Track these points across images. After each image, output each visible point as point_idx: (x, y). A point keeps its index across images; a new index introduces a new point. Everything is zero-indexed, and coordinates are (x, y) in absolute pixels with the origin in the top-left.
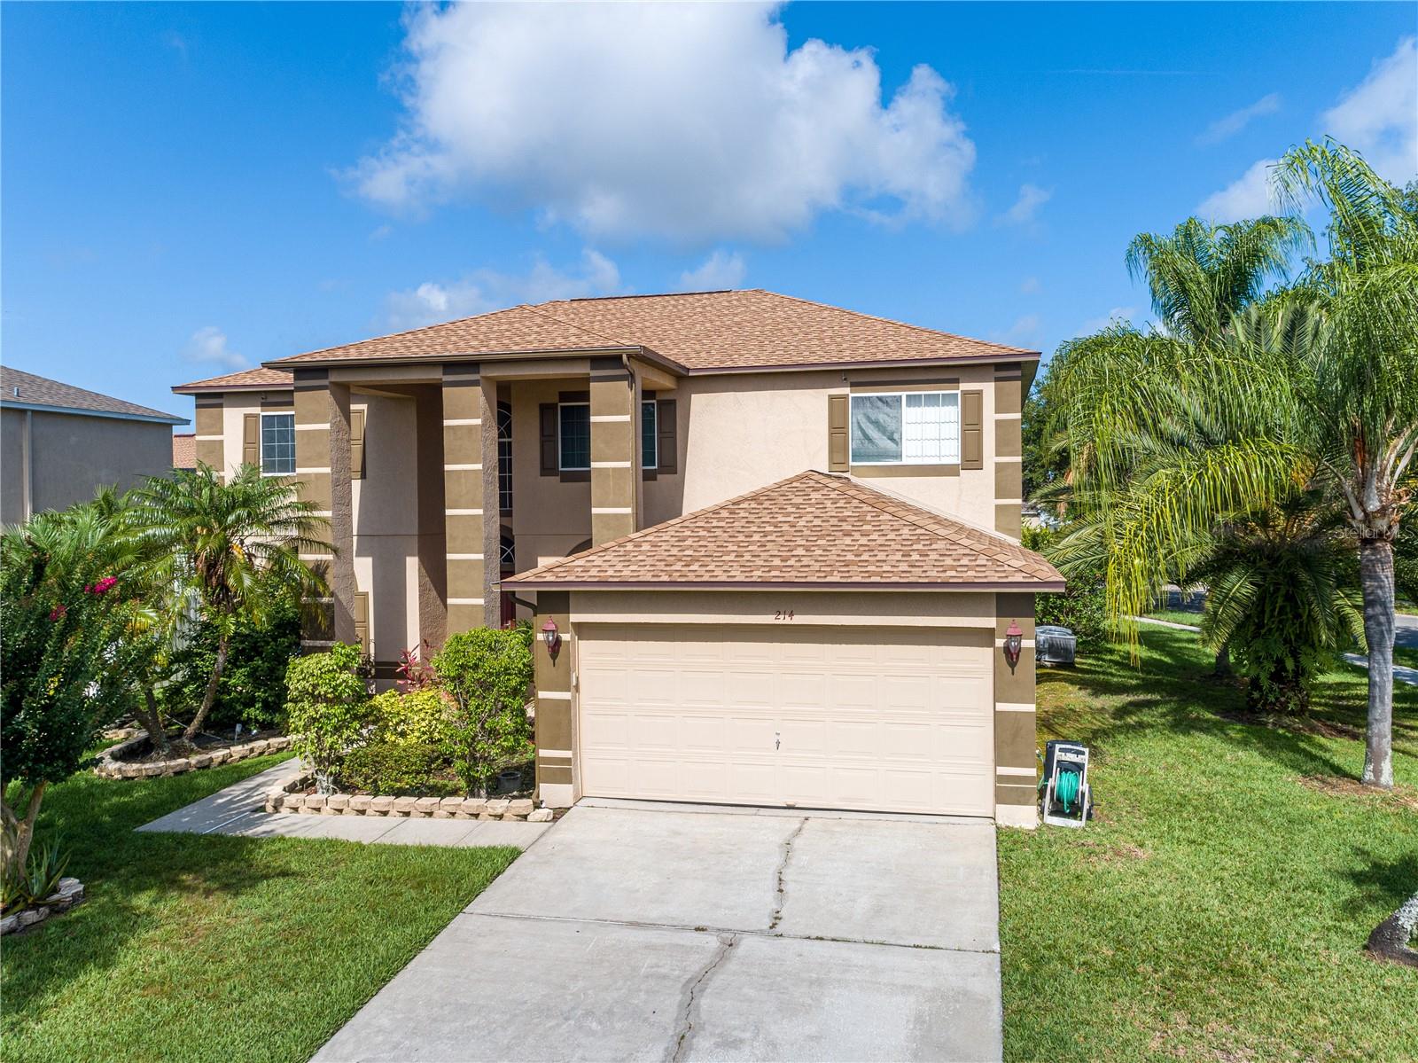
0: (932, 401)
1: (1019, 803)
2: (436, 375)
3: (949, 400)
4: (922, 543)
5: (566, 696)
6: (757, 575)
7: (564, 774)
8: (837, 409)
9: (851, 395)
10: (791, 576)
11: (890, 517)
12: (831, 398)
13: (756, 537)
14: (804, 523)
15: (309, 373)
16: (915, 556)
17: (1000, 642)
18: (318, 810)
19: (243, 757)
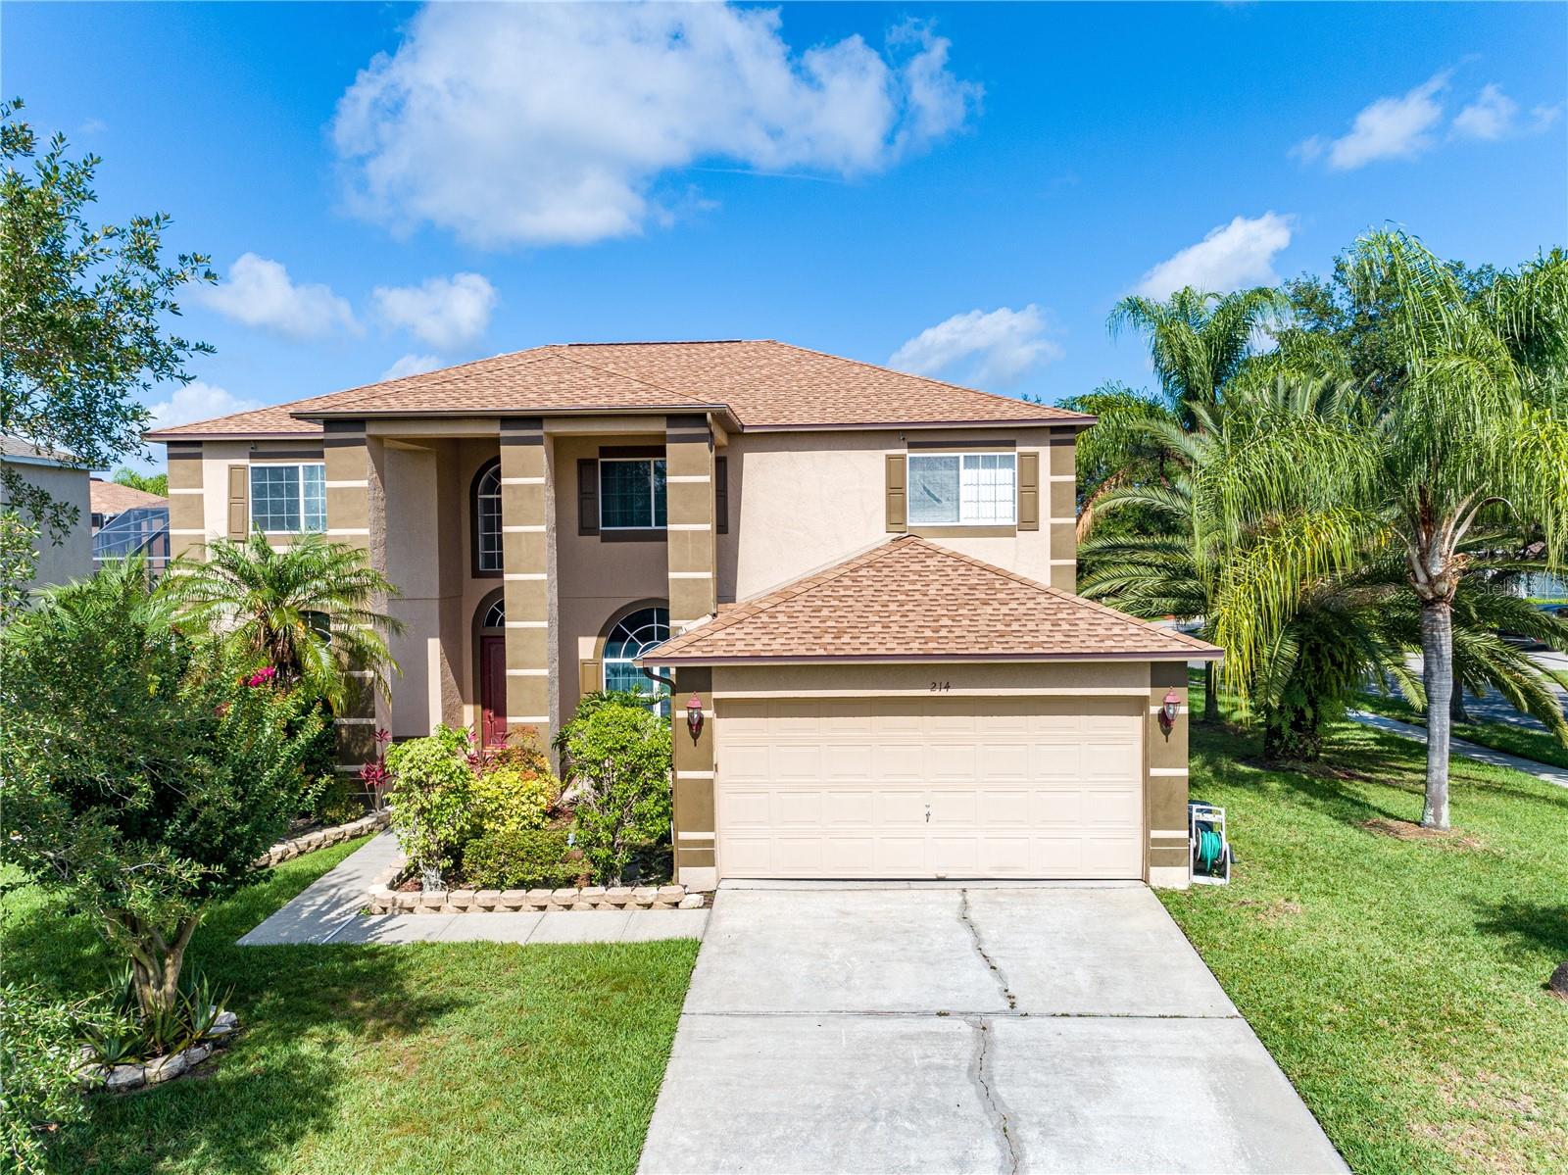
0: (990, 463)
1: (1172, 865)
2: (493, 430)
3: (1007, 462)
4: (1065, 611)
5: (708, 775)
6: (915, 647)
7: (706, 856)
8: (894, 467)
9: (909, 455)
10: (951, 648)
11: (1019, 585)
12: (889, 457)
13: (893, 607)
14: (935, 592)
15: (343, 425)
16: (1065, 626)
17: (1154, 710)
18: (438, 909)
19: (301, 853)
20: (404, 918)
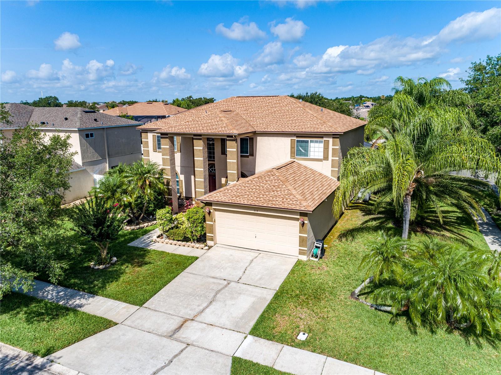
0: (316, 142)
1: (304, 255)
2: (192, 136)
3: (321, 142)
4: (288, 196)
5: (212, 223)
7: (212, 239)
8: (292, 142)
9: (296, 139)
11: (285, 187)
13: (254, 190)
14: (266, 187)
15: (164, 134)
16: (285, 200)
17: (300, 221)
18: (163, 243)
19: (151, 225)
20: (157, 243)
